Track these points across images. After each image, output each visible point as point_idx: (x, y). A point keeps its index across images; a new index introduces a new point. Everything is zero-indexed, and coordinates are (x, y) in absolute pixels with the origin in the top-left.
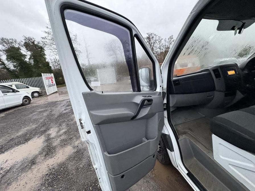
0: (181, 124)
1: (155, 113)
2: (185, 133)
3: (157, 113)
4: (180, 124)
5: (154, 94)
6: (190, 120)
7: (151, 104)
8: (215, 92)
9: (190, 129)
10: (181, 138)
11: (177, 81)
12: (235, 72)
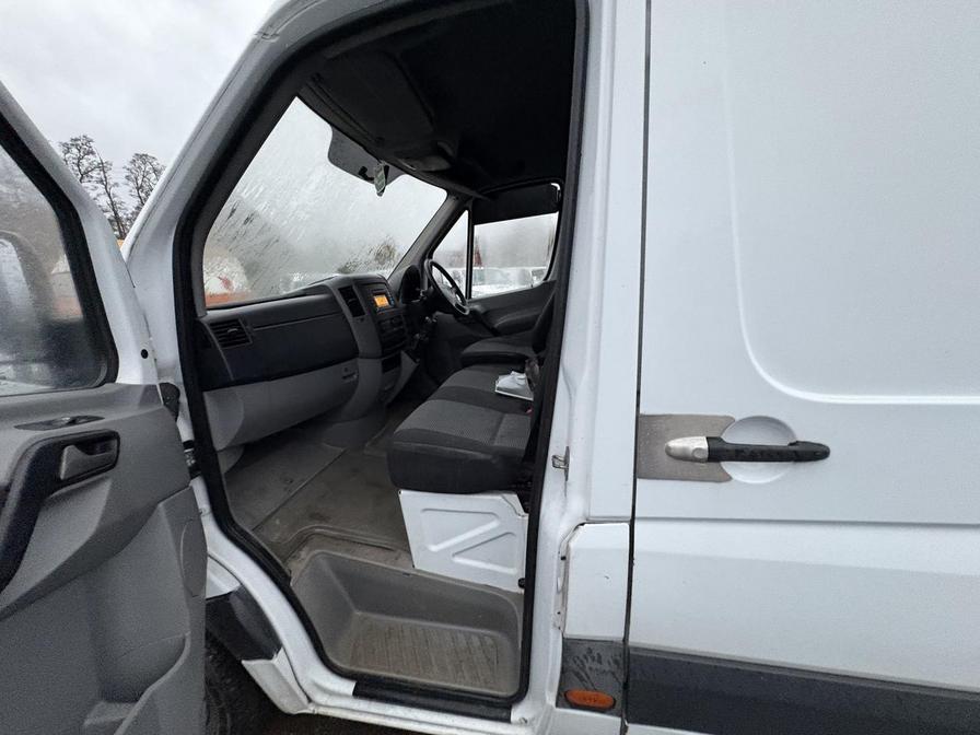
0: (277, 514)
1: (152, 508)
2: (302, 541)
3: (161, 505)
4: (274, 513)
5: (111, 401)
6: (303, 481)
7: (112, 464)
8: (359, 360)
9: (316, 516)
10: (297, 569)
11: (231, 327)
12: (388, 298)
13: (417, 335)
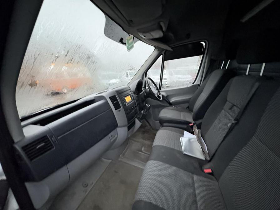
8: (118, 129)
12: (131, 97)
13: (142, 111)
